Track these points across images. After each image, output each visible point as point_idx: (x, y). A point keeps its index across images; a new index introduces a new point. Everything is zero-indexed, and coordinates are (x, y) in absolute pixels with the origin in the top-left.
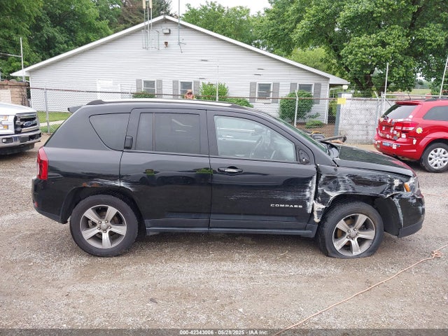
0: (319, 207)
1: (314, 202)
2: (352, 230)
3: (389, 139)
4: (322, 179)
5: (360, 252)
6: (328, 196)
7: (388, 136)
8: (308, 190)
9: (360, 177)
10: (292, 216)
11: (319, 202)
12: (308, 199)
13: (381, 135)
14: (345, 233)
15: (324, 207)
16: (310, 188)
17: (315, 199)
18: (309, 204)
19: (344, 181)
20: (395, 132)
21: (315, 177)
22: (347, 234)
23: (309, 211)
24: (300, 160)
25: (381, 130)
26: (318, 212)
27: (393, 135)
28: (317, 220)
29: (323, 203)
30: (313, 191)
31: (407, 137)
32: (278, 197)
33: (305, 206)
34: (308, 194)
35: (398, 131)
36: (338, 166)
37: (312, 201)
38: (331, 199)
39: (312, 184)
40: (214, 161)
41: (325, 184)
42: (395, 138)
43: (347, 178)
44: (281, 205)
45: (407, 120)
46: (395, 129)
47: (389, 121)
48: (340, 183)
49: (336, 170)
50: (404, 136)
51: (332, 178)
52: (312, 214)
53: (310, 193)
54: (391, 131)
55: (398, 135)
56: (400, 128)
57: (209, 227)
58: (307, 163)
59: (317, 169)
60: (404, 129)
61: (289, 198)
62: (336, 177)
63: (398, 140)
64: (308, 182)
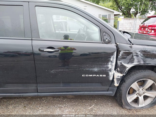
0: (118, 75)
1: (114, 71)
2: (141, 89)
3: (145, 33)
4: (120, 55)
5: (144, 105)
6: (125, 67)
7: (145, 32)
8: (110, 63)
9: (149, 52)
10: (98, 83)
11: (118, 71)
12: (110, 70)
13: (141, 32)
14: (136, 91)
15: (122, 75)
16: (111, 62)
17: (115, 70)
18: (111, 74)
19: (137, 56)
20: (148, 30)
21: (116, 53)
22: (137, 92)
23: (111, 78)
24: (104, 40)
25: (141, 30)
26: (117, 79)
27: (147, 31)
28: (116, 84)
29: (121, 72)
30: (114, 64)
31: (154, 32)
32: (87, 69)
33: (108, 75)
34: (110, 66)
35: (150, 29)
36: (133, 44)
37: (113, 71)
38: (127, 69)
39: (113, 59)
40: (35, 43)
41: (123, 58)
42: (148, 33)
43: (139, 53)
44: (90, 75)
45: (154, 24)
46: (148, 29)
47: (145, 25)
48: (135, 57)
49: (131, 47)
50: (153, 31)
51: (128, 54)
52: (113, 81)
53: (111, 66)
54: (146, 30)
55: (150, 31)
56: (150, 28)
57: (38, 92)
58: (109, 42)
59: (117, 47)
60: (153, 28)
61: (96, 70)
62: (132, 53)
63: (150, 34)
64: (110, 58)
